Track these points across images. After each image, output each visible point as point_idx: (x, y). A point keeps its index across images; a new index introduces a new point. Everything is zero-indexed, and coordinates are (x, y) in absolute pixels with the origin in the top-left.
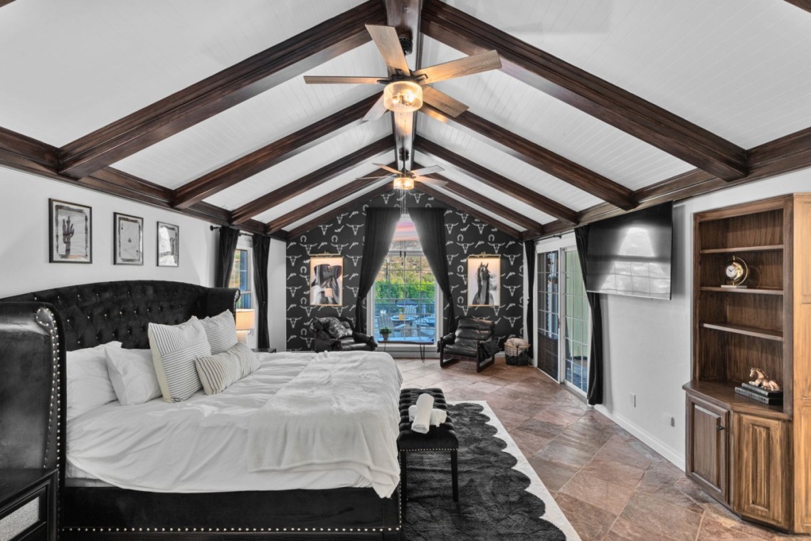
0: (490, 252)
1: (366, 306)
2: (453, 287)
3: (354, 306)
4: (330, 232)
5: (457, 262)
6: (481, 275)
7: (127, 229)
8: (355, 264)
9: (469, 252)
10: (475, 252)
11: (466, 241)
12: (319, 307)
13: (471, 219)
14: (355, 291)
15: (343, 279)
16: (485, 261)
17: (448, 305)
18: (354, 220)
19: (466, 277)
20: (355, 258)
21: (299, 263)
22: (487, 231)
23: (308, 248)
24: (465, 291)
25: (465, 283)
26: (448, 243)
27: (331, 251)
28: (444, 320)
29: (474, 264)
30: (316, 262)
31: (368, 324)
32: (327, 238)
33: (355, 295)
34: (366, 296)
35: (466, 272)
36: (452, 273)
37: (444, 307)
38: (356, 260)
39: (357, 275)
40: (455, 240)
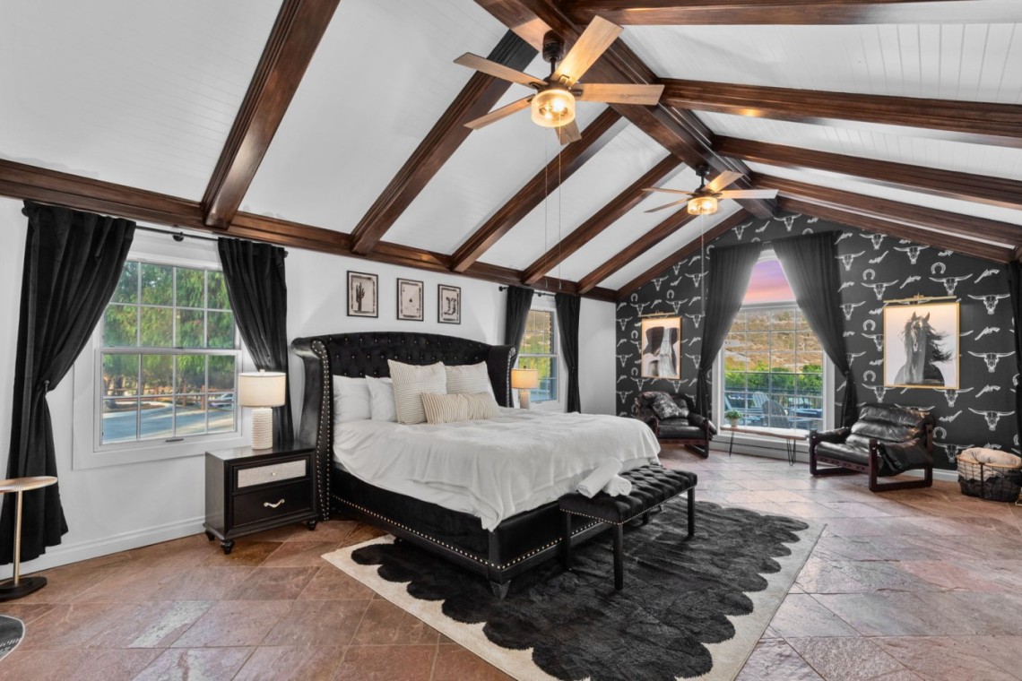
0: (934, 292)
1: (711, 380)
2: (853, 356)
3: (695, 380)
4: (665, 286)
5: (861, 315)
6: (913, 333)
7: (410, 292)
8: (697, 325)
9: (888, 295)
10: (898, 295)
11: (879, 280)
12: (652, 379)
13: (891, 242)
14: (696, 361)
15: (681, 345)
16: (921, 311)
17: (844, 384)
18: (696, 268)
19: (882, 338)
20: (697, 317)
21: (630, 326)
22: (929, 257)
23: (639, 308)
24: (878, 362)
25: (879, 348)
26: (845, 285)
27: (665, 309)
28: (836, 406)
29: (897, 317)
30: (648, 324)
31: (713, 404)
32: (662, 295)
33: (697, 366)
34: (711, 368)
35: (880, 329)
36: (852, 333)
37: (837, 387)
38: (697, 321)
39: (700, 339)
40: (858, 279)
